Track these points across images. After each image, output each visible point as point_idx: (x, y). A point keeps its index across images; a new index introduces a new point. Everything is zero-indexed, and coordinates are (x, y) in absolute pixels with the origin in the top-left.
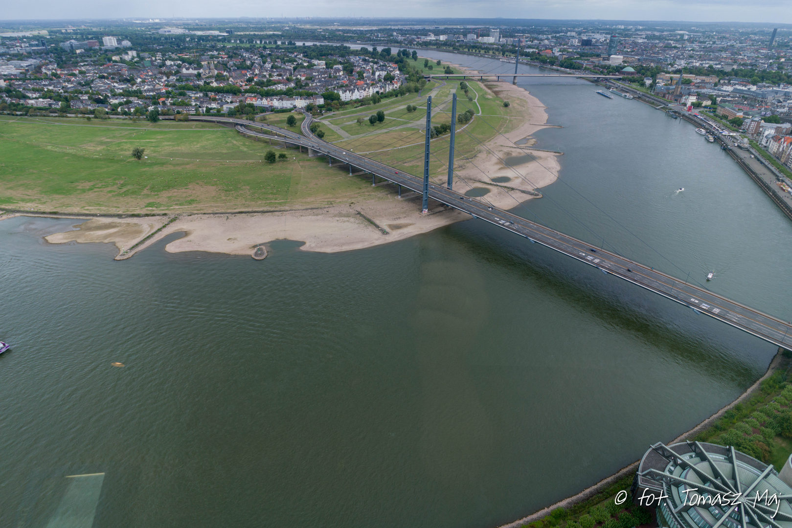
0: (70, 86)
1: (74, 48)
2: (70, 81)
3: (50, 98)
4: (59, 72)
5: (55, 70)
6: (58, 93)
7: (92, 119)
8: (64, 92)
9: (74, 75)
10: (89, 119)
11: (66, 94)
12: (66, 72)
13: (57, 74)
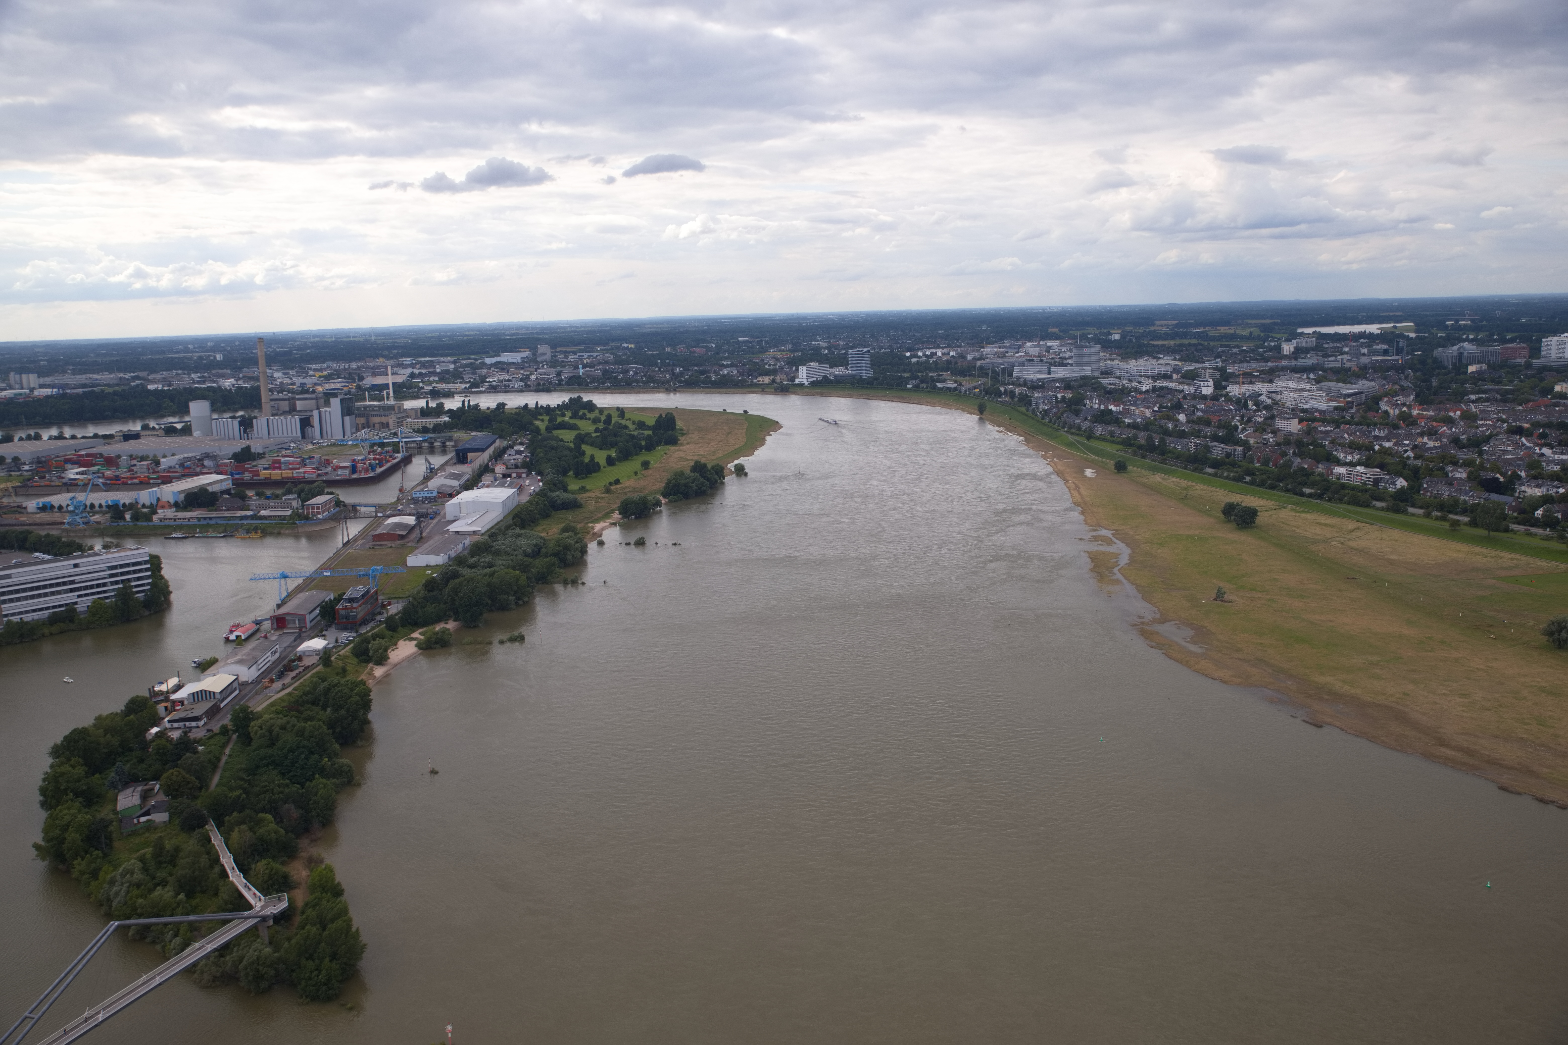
0: (1431, 444)
1: (1465, 361)
2: (1436, 433)
3: (1382, 467)
4: (1415, 412)
5: (1409, 407)
6: (1402, 457)
7: (1462, 527)
8: (1415, 458)
9: (1450, 421)
10: (1456, 523)
11: (1419, 463)
12: (1431, 413)
13: (1410, 415)
